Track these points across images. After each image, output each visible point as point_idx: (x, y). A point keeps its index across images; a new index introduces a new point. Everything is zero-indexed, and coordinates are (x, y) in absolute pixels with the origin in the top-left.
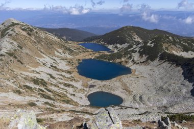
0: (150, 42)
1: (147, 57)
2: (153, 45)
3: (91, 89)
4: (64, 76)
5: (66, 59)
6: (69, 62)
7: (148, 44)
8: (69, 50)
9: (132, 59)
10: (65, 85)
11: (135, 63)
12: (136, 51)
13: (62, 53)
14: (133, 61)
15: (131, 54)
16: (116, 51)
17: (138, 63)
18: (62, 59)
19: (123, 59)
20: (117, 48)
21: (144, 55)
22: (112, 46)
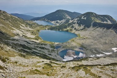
0: (83, 17)
1: (84, 26)
2: (85, 18)
3: (58, 49)
4: (35, 42)
5: (30, 31)
6: (32, 33)
7: (82, 18)
8: (29, 24)
9: (74, 28)
10: (40, 48)
11: (77, 30)
12: (75, 23)
13: (25, 27)
14: (75, 29)
15: (72, 25)
16: (58, 25)
17: (79, 30)
18: (27, 31)
19: (68, 29)
20: (58, 23)
21: (81, 25)
22: (54, 22)
